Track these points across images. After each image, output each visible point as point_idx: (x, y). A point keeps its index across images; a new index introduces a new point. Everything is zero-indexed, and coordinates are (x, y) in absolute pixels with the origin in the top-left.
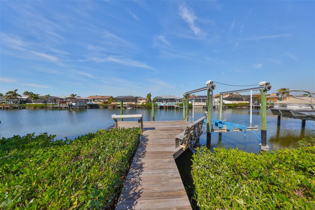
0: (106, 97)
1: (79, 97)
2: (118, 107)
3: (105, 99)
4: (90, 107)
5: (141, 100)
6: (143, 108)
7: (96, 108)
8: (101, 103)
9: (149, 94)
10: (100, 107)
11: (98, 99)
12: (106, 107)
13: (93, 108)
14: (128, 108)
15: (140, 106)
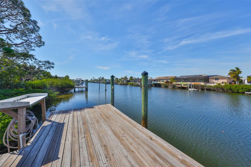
0: (170, 77)
1: (151, 78)
2: (178, 87)
3: (168, 79)
4: (155, 85)
5: (217, 79)
6: (218, 91)
7: (159, 87)
8: (164, 83)
9: (235, 69)
10: (162, 86)
11: (162, 79)
12: (166, 87)
13: (156, 87)
14: (190, 89)
15: (212, 89)
